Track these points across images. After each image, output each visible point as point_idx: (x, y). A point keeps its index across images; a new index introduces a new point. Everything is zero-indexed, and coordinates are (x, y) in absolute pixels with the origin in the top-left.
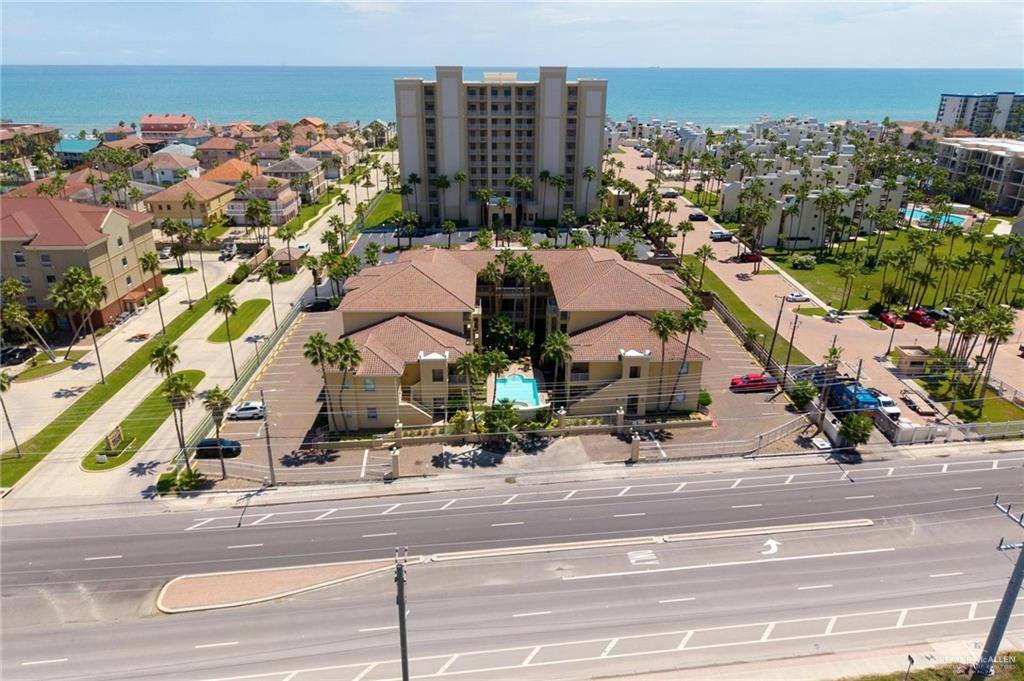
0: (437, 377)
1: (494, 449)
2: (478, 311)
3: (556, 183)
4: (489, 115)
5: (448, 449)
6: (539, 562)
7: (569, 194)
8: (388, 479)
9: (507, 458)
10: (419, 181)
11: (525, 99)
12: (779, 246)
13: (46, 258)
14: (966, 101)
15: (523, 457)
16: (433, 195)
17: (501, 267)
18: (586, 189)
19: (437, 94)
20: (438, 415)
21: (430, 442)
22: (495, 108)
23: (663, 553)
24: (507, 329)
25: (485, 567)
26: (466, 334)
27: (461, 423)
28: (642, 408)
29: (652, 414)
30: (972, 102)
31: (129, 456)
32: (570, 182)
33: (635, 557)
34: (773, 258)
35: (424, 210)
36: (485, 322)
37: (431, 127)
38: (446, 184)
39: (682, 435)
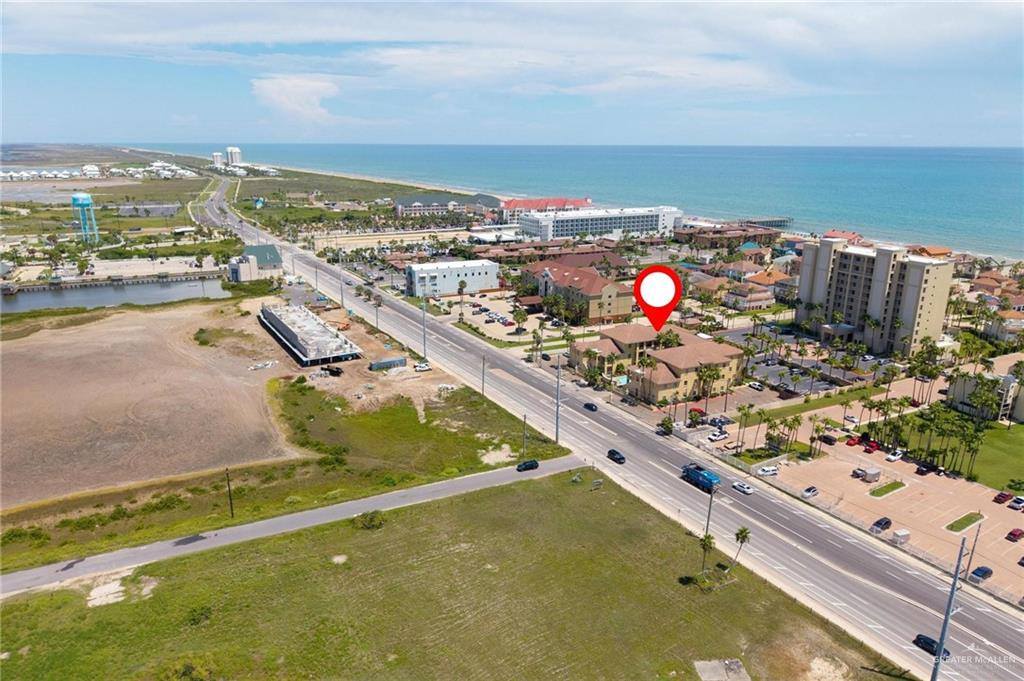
4: (851, 274)
19: (819, 254)
22: (857, 268)
39: (640, 409)
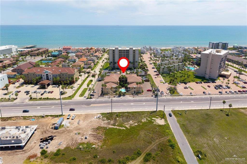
0: (114, 88)
1: (120, 96)
2: (119, 82)
3: (132, 63)
4: (122, 54)
5: (115, 96)
6: (123, 104)
7: (134, 65)
8: (109, 98)
9: (121, 97)
10: (112, 63)
11: (127, 52)
12: (163, 73)
13: (69, 75)
14: (213, 44)
15: (123, 97)
16: (114, 64)
17: (122, 77)
18: (136, 64)
19: (115, 51)
20: (114, 92)
21: (113, 95)
22: (123, 53)
23: (134, 104)
24: (122, 84)
25: (118, 104)
26: (117, 84)
27: (116, 93)
28: (136, 92)
29: (137, 93)
30: (214, 44)
31: (83, 96)
32: (134, 63)
33: (131, 104)
34: (161, 75)
35: (112, 67)
36: (120, 83)
37: (114, 55)
38: (116, 63)
39: (140, 95)
